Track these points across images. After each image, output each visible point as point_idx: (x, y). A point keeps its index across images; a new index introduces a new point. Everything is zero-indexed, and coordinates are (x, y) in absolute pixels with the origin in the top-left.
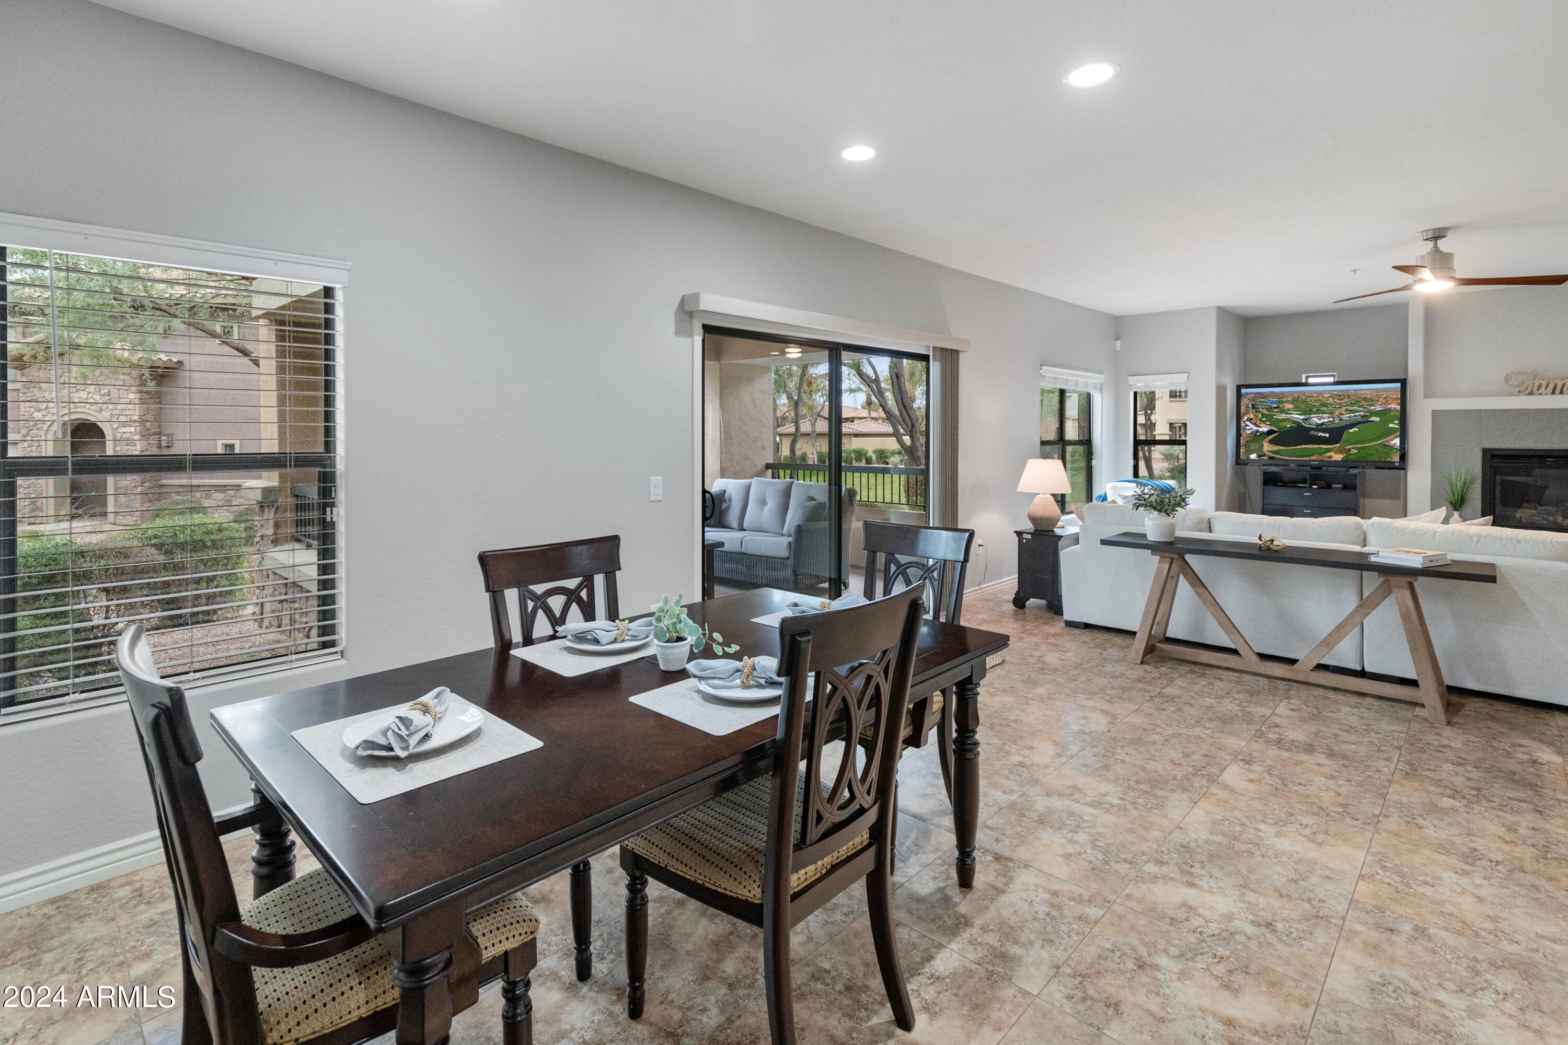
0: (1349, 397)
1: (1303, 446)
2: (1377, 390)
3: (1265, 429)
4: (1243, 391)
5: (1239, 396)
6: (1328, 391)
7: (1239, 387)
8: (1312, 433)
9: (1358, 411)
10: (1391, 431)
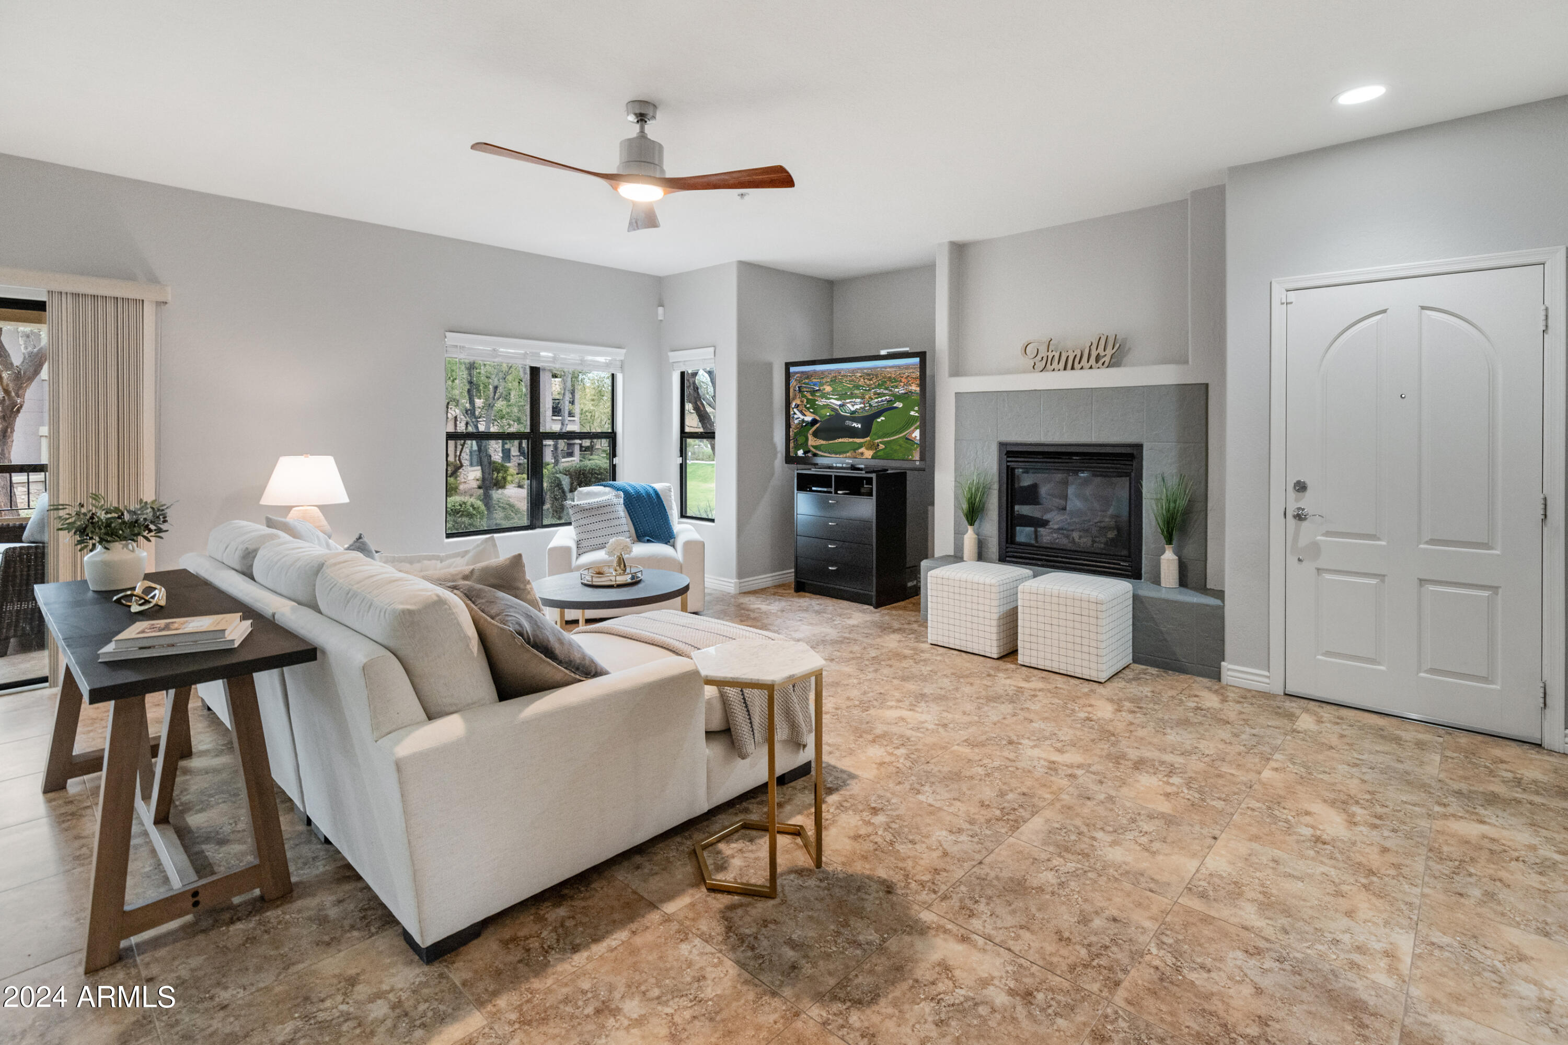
0: (877, 376)
1: (840, 440)
2: (899, 367)
3: (809, 418)
4: (792, 369)
5: (788, 376)
6: (859, 369)
7: (788, 365)
8: (848, 423)
9: (884, 395)
10: (910, 422)
